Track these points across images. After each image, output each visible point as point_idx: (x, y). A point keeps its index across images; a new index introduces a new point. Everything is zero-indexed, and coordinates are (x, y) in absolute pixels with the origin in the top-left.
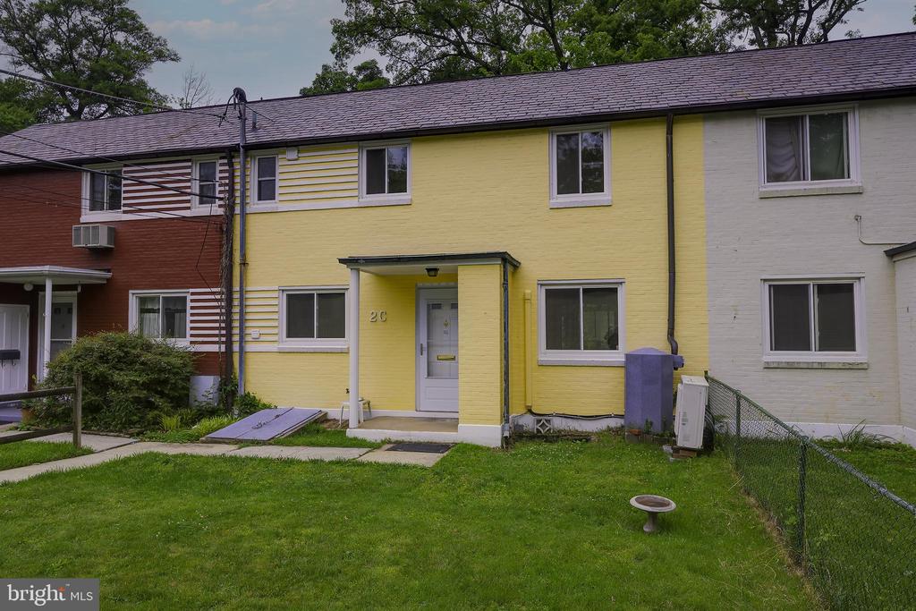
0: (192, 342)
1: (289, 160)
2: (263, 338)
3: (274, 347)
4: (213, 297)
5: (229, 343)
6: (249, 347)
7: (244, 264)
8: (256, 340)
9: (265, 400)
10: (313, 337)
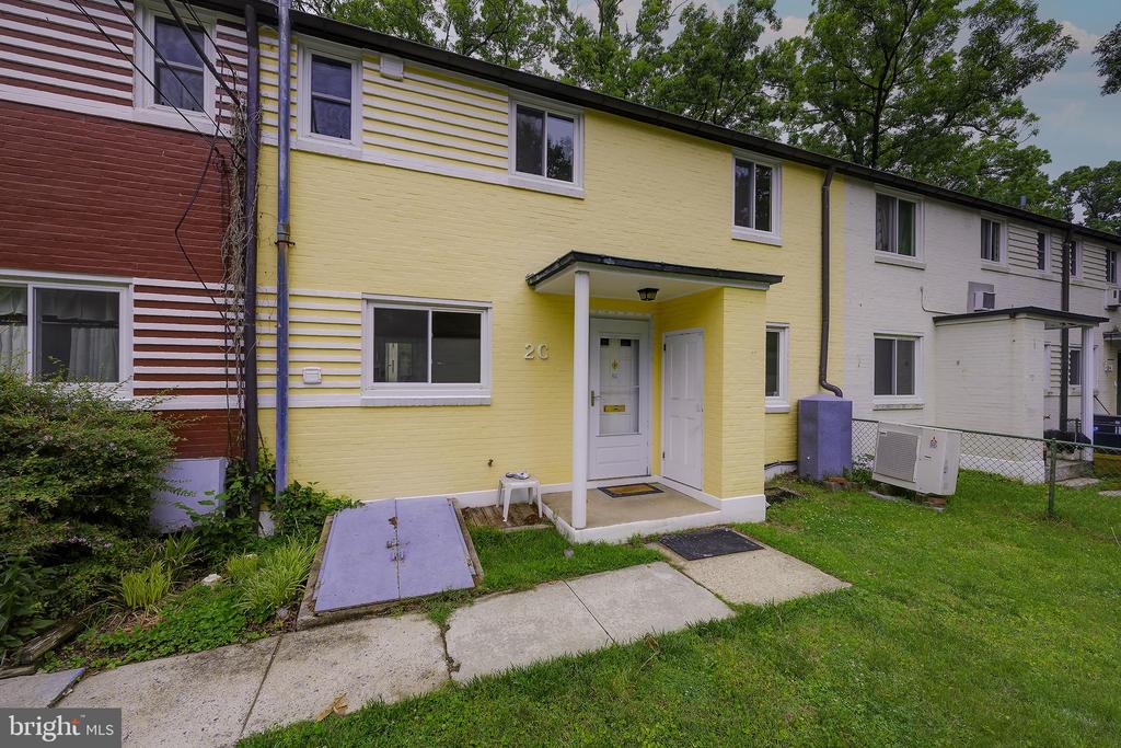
0: (137, 392)
1: (383, 76)
2: (327, 383)
3: (354, 399)
4: (207, 300)
5: (251, 392)
6: (296, 399)
7: (284, 242)
8: (313, 386)
9: (334, 493)
10: (426, 381)
